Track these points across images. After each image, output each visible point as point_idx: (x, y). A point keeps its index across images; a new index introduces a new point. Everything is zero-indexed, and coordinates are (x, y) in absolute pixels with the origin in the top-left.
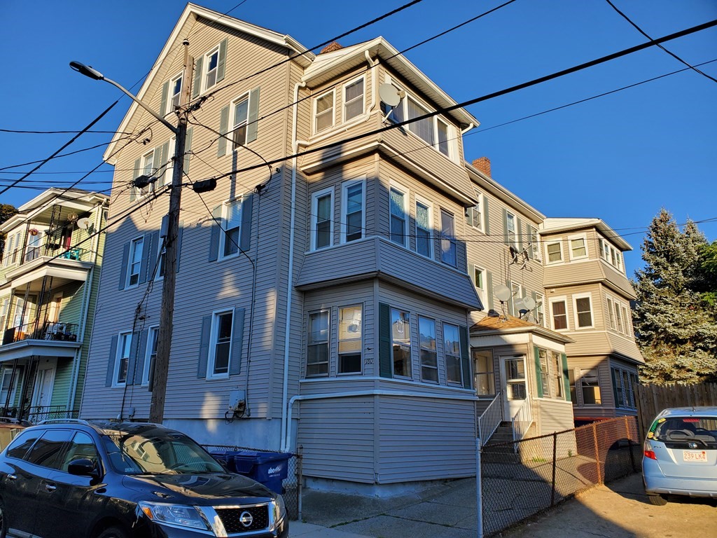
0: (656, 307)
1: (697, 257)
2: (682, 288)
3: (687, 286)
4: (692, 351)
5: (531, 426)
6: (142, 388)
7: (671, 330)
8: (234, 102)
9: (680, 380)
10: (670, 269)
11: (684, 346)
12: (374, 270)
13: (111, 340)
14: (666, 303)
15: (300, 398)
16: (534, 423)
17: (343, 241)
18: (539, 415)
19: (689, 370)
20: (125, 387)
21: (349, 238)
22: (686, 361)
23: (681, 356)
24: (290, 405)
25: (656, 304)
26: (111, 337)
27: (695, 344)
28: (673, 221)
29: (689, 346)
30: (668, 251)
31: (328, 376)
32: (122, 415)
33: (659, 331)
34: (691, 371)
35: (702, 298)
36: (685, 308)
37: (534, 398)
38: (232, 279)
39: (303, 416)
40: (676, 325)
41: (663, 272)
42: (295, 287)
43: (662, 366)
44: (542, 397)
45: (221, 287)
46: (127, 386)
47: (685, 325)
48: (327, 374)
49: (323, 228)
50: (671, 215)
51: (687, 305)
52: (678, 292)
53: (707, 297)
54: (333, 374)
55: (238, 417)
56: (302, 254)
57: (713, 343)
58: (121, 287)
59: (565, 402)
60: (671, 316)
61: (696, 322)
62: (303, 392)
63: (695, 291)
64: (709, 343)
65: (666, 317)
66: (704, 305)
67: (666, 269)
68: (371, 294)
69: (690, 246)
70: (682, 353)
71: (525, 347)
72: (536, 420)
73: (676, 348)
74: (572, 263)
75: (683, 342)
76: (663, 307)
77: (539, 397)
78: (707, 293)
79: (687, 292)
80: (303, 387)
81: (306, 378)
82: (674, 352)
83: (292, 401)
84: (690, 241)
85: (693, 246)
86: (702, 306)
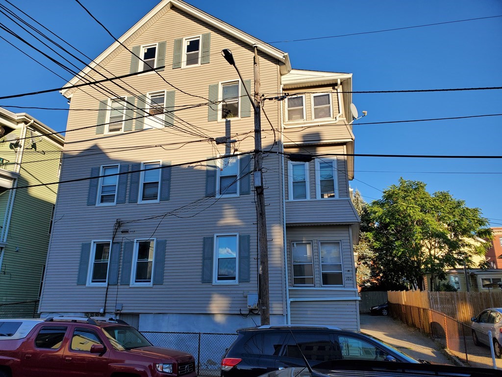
6: (130, 288)
8: (222, 84)
13: (81, 246)
15: (294, 300)
20: (107, 286)
26: (81, 243)
31: (314, 287)
32: (105, 310)
38: (233, 213)
45: (222, 217)
46: (108, 285)
48: (313, 285)
49: (299, 184)
55: (253, 313)
58: (91, 203)
61: (362, 249)
63: (362, 231)
68: (347, 235)
81: (294, 287)
83: (290, 302)
84: (359, 202)
85: (360, 205)
86: (365, 240)
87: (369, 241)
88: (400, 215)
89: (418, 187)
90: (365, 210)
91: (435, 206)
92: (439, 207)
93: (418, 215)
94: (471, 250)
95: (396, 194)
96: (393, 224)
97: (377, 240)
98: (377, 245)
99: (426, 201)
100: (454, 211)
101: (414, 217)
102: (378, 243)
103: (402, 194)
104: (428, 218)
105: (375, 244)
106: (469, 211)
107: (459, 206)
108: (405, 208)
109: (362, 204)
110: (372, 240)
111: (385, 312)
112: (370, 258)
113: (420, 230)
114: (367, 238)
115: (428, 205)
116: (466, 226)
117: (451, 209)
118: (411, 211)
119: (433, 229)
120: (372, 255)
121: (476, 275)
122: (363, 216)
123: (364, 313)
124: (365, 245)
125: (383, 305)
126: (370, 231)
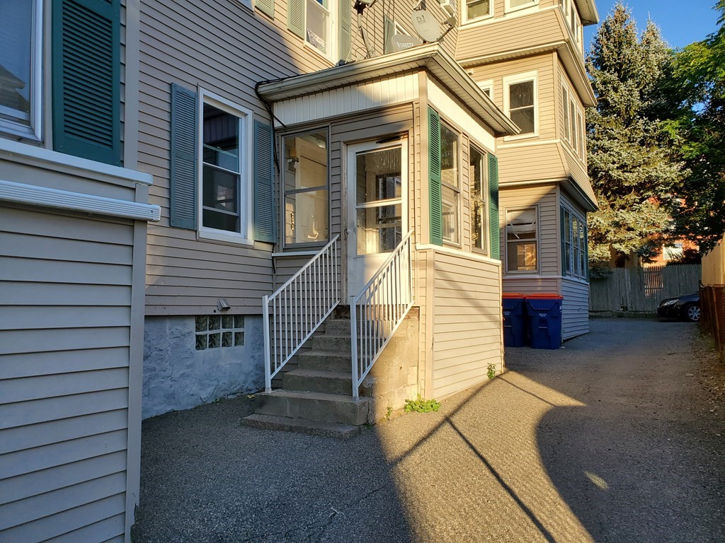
0: (599, 143)
1: (658, 73)
2: (635, 116)
3: (641, 114)
4: (637, 203)
5: (408, 317)
7: (615, 174)
9: (615, 243)
10: (622, 88)
11: (626, 197)
14: (612, 138)
16: (415, 310)
18: (430, 289)
19: (629, 229)
22: (629, 217)
23: (621, 210)
25: (597, 140)
27: (642, 194)
28: (632, 21)
29: (632, 197)
30: (621, 65)
33: (599, 175)
34: (633, 230)
35: (662, 127)
36: (636, 144)
37: (419, 246)
40: (621, 167)
41: (612, 93)
43: (597, 224)
44: (441, 244)
47: (634, 167)
50: (629, 12)
51: (639, 140)
52: (628, 123)
53: (668, 126)
57: (666, 192)
59: (488, 259)
60: (616, 155)
61: (646, 164)
63: (652, 119)
64: (661, 191)
65: (610, 155)
66: (662, 138)
67: (616, 90)
69: (652, 57)
70: (623, 207)
72: (420, 302)
73: (615, 200)
74: (508, 17)
75: (629, 189)
76: (606, 143)
77: (433, 242)
78: (668, 121)
79: (641, 121)
82: (612, 206)
84: (652, 50)
85: (654, 58)
86: (659, 140)
87: (671, 143)
90: (664, 67)
97: (691, 138)
98: (690, 150)
102: (694, 144)
105: (686, 148)
110: (677, 138)
111: (695, 313)
112: (667, 184)
114: (666, 134)
120: (674, 176)
122: (659, 84)
123: (646, 317)
124: (658, 154)
125: (693, 296)
126: (674, 118)
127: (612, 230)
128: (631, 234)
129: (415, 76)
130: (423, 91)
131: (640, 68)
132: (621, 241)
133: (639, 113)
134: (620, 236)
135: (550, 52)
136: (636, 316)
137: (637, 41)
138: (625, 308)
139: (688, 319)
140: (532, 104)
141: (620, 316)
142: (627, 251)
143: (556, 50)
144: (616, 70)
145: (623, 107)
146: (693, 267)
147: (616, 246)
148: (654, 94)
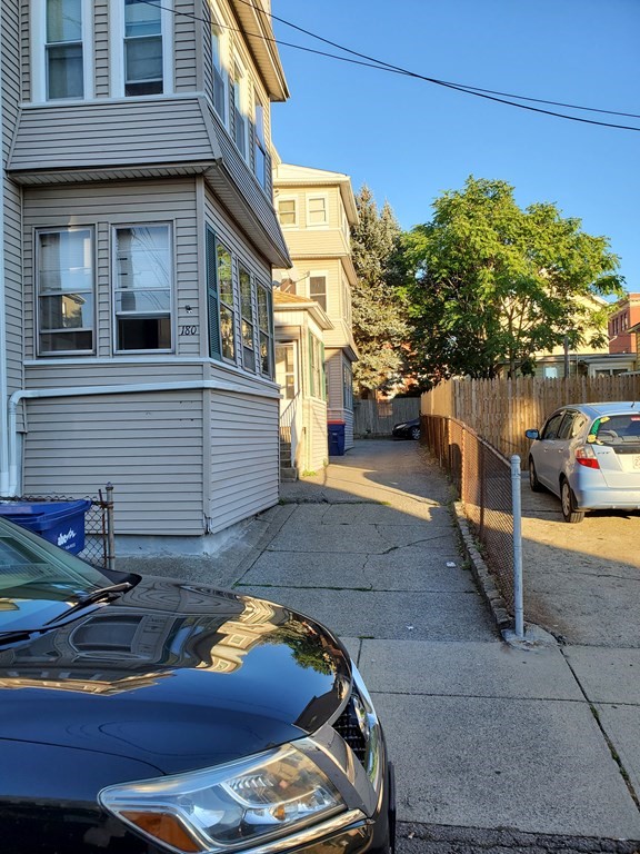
1: (392, 246)
2: (377, 280)
3: (382, 278)
4: (377, 349)
5: (302, 433)
7: (363, 326)
9: (362, 380)
10: (368, 257)
11: (370, 344)
12: (209, 156)
15: (29, 394)
17: (118, 92)
19: (373, 370)
21: (131, 89)
22: (372, 360)
23: (366, 354)
24: (12, 407)
27: (381, 343)
28: (373, 200)
29: (375, 344)
30: (366, 237)
31: (94, 355)
34: (375, 370)
35: (395, 292)
36: (377, 302)
37: (305, 398)
39: (33, 427)
40: (367, 321)
41: (361, 259)
42: (7, 171)
47: (376, 321)
48: (90, 351)
49: (63, 57)
51: (380, 299)
52: (372, 285)
53: (400, 291)
54: (104, 351)
56: (14, 103)
59: (323, 401)
60: (364, 311)
61: (385, 319)
62: (30, 384)
63: (389, 284)
64: (395, 341)
65: (360, 310)
66: (395, 299)
67: (363, 256)
68: (190, 205)
70: (368, 352)
71: (297, 330)
72: (306, 425)
74: (309, 229)
75: (372, 339)
76: (356, 300)
77: (311, 395)
78: (400, 288)
79: (381, 285)
80: (31, 374)
81: (39, 357)
82: (360, 350)
83: (15, 399)
84: (388, 227)
85: (389, 234)
86: (393, 301)
87: (401, 304)
88: (459, 251)
89: (498, 193)
90: (397, 242)
91: (525, 230)
92: (533, 232)
93: (491, 248)
94: (583, 318)
95: (455, 206)
96: (446, 267)
97: (415, 301)
98: (414, 311)
99: (510, 220)
100: (560, 240)
101: (482, 252)
102: (417, 307)
103: (466, 206)
104: (509, 253)
105: (411, 309)
106: (587, 241)
107: (572, 230)
108: (467, 233)
109: (394, 233)
110: (406, 301)
111: (417, 434)
112: (399, 336)
113: (491, 276)
114: (398, 297)
115: (513, 228)
116: (578, 270)
117: (554, 236)
118: (478, 239)
119: (516, 272)
120: (403, 331)
121: (588, 364)
122: (393, 256)
123: (383, 437)
124: (392, 311)
125: (415, 421)
126: (403, 285)
127: (361, 370)
128: (374, 374)
129: (302, 313)
130: (306, 321)
131: (379, 242)
132: (366, 379)
133: (380, 279)
134: (366, 375)
135: (336, 258)
136: (377, 437)
137: (378, 218)
138: (369, 432)
139: (411, 438)
140: (324, 292)
141: (366, 437)
142: (370, 387)
143: (340, 258)
144: (363, 241)
145: (368, 272)
146: (415, 399)
147: (363, 383)
148: (390, 264)
